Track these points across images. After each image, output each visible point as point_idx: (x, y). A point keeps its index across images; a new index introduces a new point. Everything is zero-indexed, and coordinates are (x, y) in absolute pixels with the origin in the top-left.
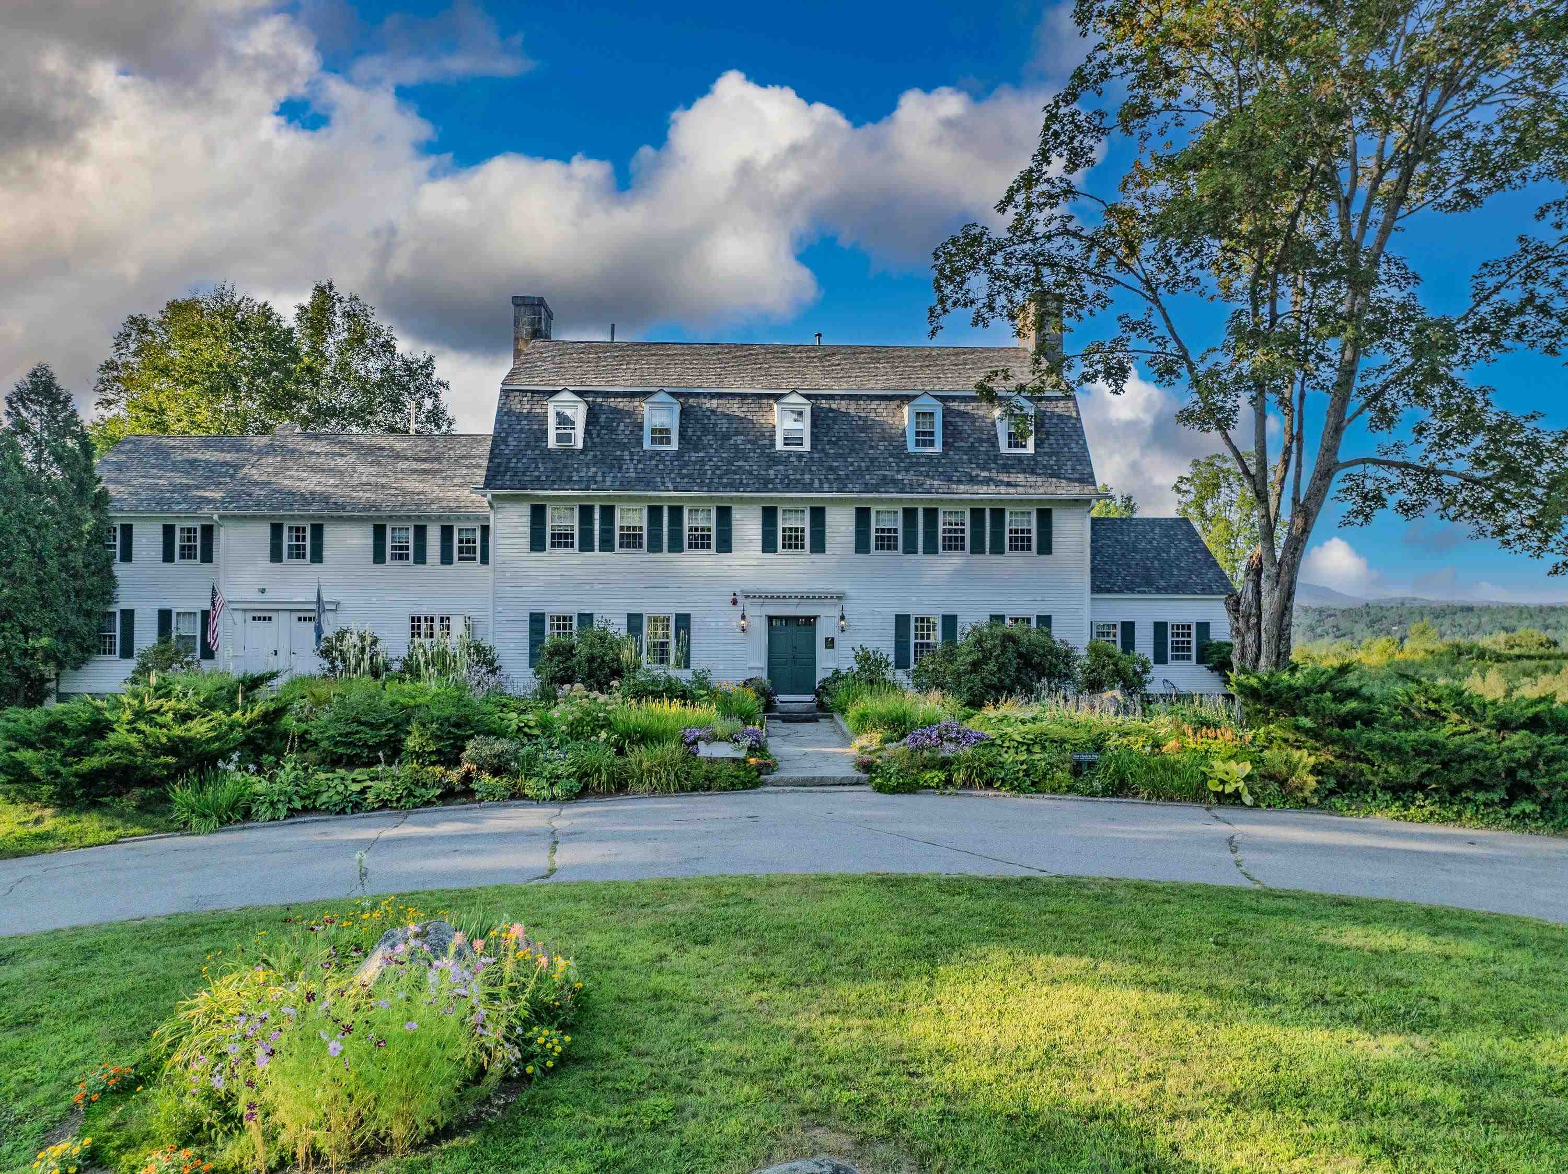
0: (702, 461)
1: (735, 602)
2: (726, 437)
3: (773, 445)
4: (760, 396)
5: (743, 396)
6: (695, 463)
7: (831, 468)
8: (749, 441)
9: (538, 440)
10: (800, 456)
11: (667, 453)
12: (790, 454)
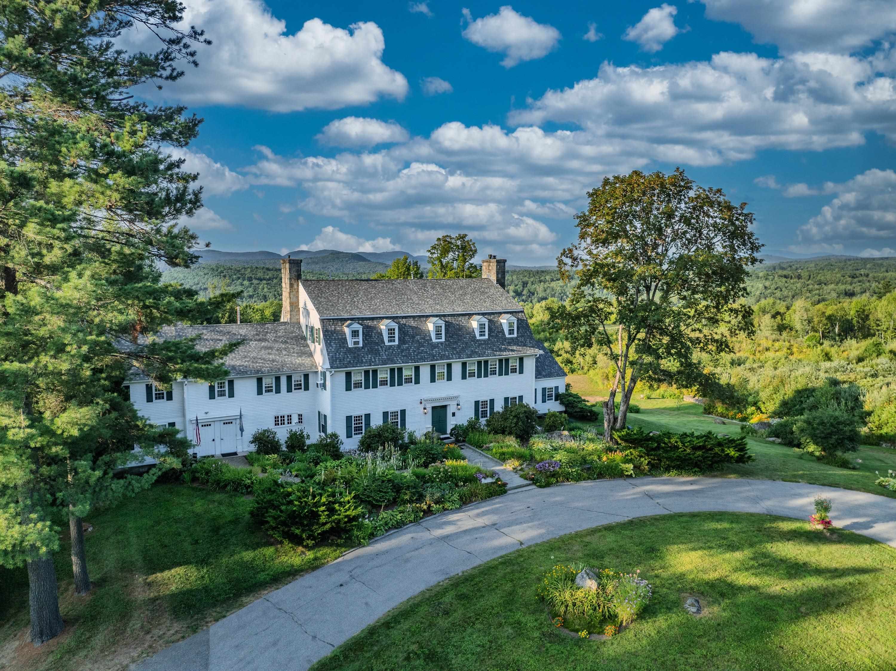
0: (408, 349)
1: (421, 403)
2: (413, 337)
3: (431, 340)
4: (420, 317)
5: (414, 317)
6: (406, 350)
7: (454, 348)
8: (422, 338)
9: (343, 343)
10: (442, 343)
11: (394, 345)
12: (438, 343)
